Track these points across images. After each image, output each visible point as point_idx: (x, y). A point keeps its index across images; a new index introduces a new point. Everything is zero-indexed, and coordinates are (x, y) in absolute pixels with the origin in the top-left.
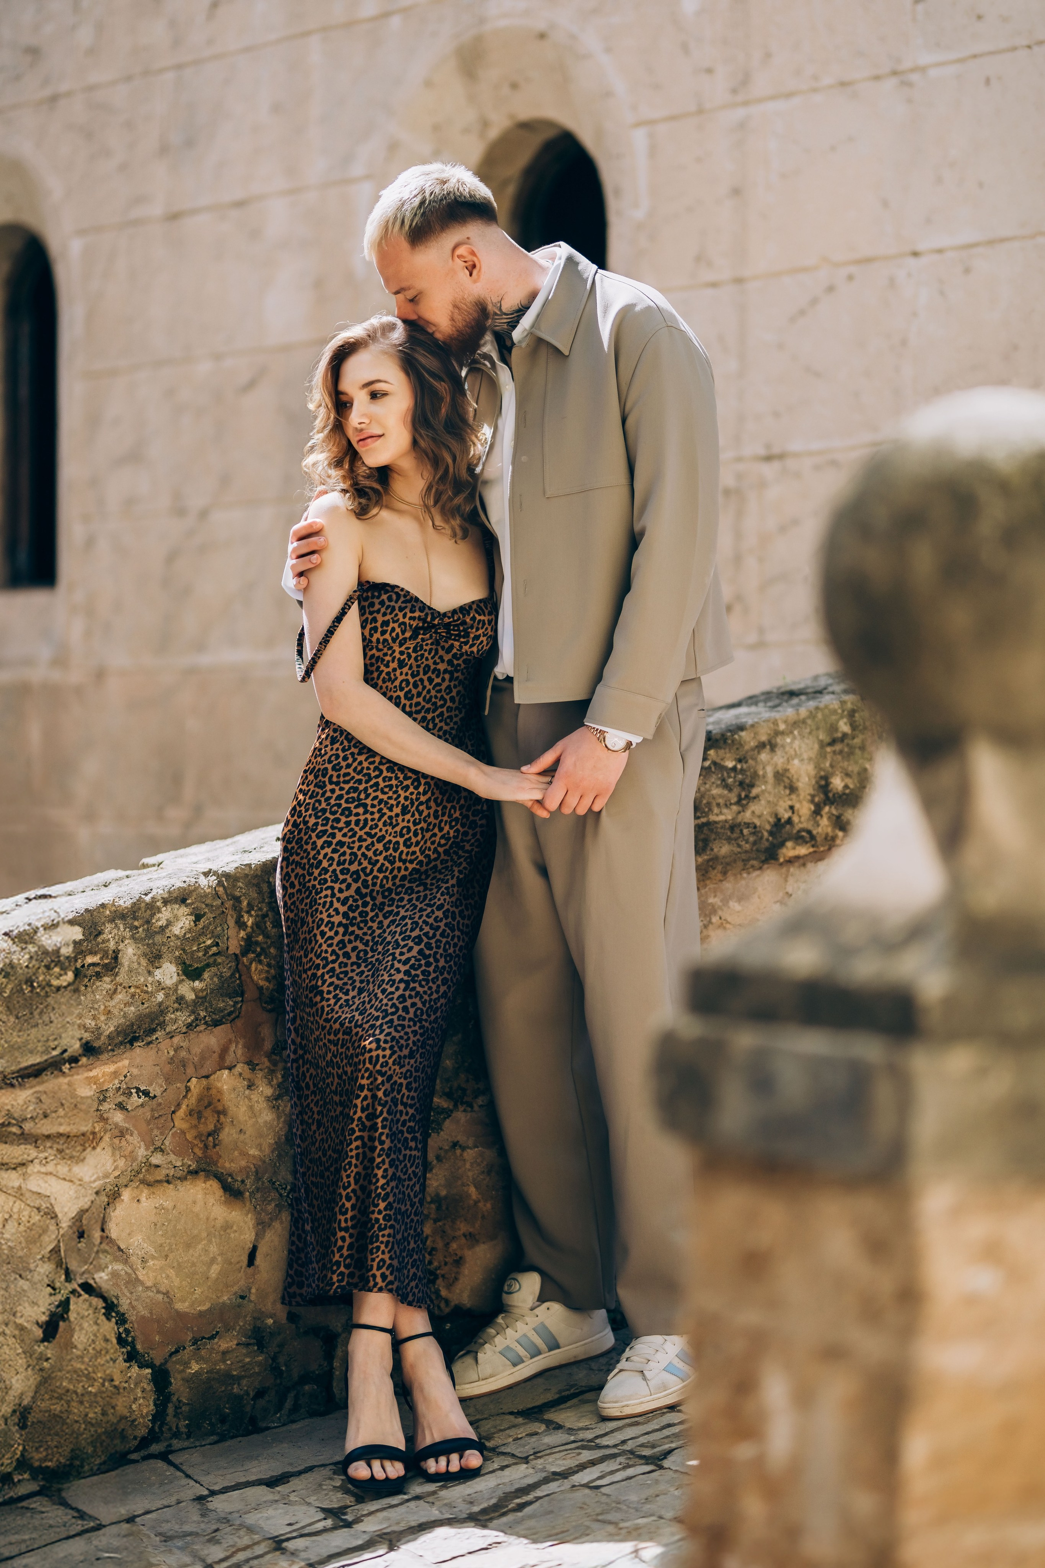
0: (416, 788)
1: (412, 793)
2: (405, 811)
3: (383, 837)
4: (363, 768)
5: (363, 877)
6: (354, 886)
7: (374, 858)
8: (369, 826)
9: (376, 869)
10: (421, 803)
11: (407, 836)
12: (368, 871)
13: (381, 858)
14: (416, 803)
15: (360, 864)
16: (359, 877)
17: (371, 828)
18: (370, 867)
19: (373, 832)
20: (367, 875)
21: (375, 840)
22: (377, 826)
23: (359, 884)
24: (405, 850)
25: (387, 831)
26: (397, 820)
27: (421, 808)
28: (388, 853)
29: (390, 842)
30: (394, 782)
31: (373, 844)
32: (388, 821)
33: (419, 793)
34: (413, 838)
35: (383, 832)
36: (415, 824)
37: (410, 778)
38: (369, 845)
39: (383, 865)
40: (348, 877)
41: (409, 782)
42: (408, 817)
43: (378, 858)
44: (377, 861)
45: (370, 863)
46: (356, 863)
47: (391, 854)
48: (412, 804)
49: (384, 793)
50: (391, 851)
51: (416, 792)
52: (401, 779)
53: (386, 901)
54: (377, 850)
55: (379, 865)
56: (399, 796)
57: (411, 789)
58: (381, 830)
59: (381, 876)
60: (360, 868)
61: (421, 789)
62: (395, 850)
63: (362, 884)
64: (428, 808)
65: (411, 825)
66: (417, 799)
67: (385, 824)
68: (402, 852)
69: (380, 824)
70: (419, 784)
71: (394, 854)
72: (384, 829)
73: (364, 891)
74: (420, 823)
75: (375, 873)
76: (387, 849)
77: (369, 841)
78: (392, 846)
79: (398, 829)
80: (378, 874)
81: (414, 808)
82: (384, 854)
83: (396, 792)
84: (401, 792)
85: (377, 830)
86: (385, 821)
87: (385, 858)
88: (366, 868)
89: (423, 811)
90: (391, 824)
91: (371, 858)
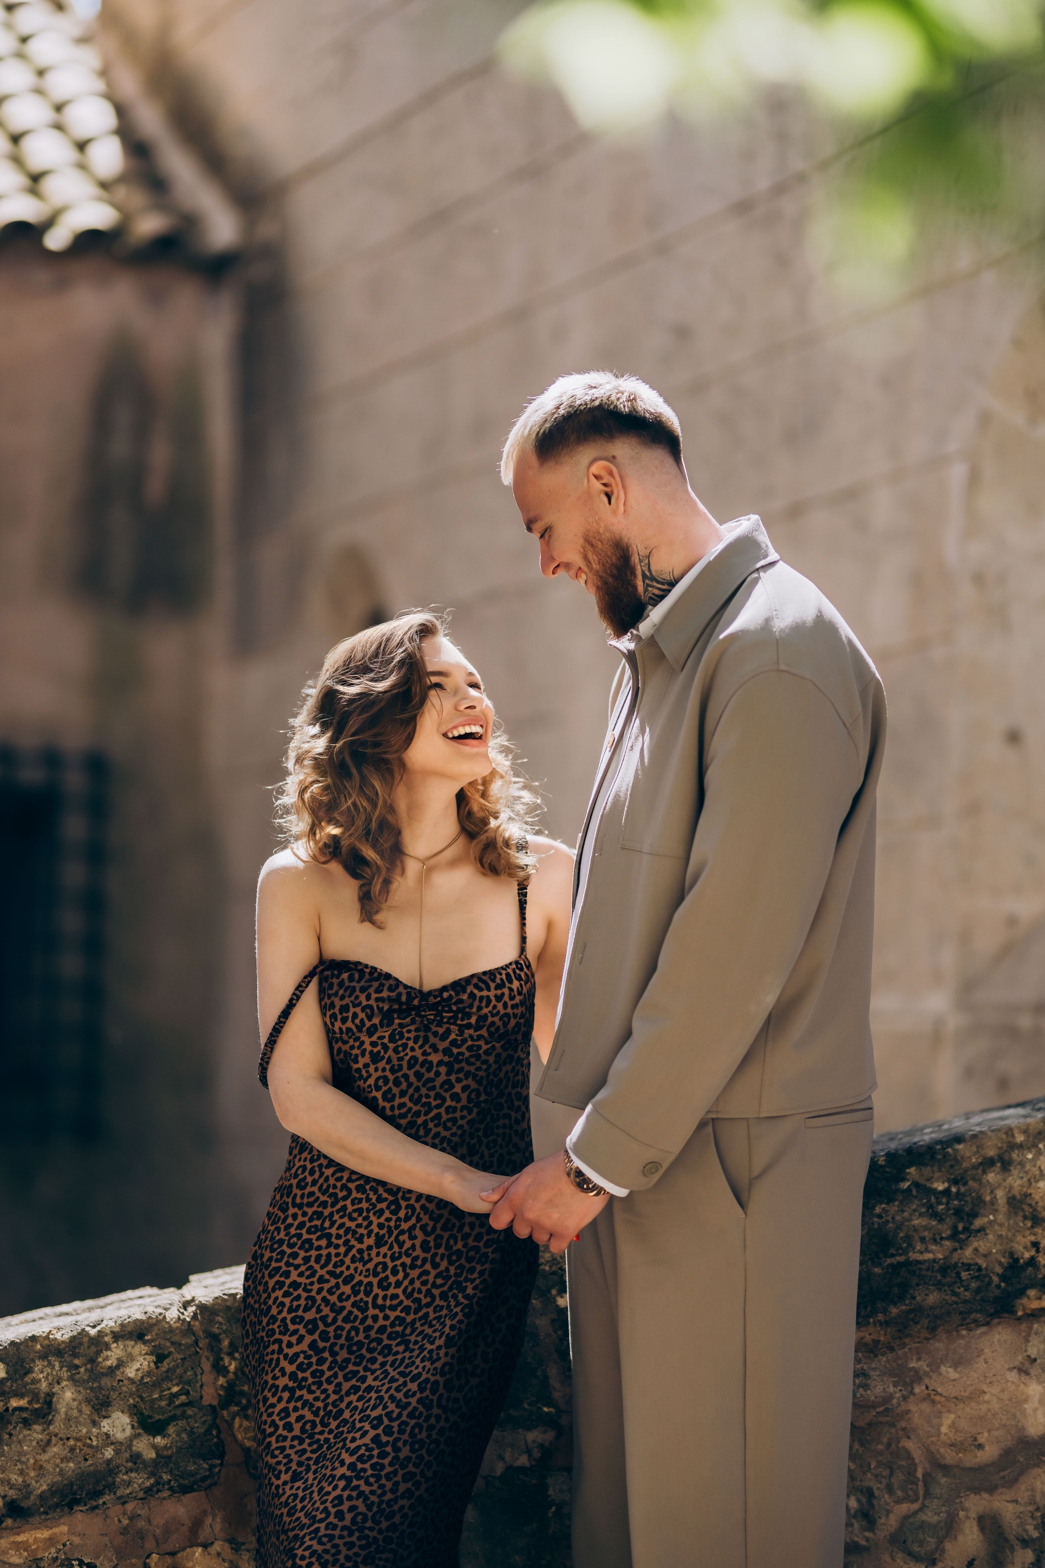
0: (395, 1212)
1: (388, 1220)
2: (380, 1242)
3: (352, 1277)
4: (329, 1186)
5: (322, 1327)
7: (339, 1304)
8: (332, 1262)
9: (340, 1317)
10: (402, 1232)
11: (382, 1275)
12: (329, 1320)
13: (348, 1305)
14: (395, 1232)
15: (319, 1311)
16: (316, 1327)
17: (335, 1266)
18: (332, 1315)
19: (338, 1271)
20: (327, 1325)
21: (340, 1280)
22: (342, 1262)
23: (316, 1336)
25: (356, 1269)
26: (369, 1255)
27: (401, 1238)
28: (358, 1298)
29: (360, 1283)
30: (364, 1205)
31: (337, 1286)
32: (358, 1256)
33: (399, 1219)
34: (391, 1277)
35: (352, 1271)
36: (393, 1258)
37: (386, 1200)
38: (332, 1287)
39: (350, 1313)
41: (383, 1205)
42: (384, 1250)
43: (344, 1304)
44: (343, 1308)
45: (332, 1310)
46: (314, 1310)
47: (361, 1299)
48: (390, 1232)
49: (352, 1219)
50: (361, 1295)
51: (394, 1218)
52: (374, 1201)
53: (353, 1357)
54: (343, 1293)
55: (345, 1313)
56: (371, 1223)
57: (387, 1214)
58: (348, 1268)
59: (348, 1326)
60: (318, 1316)
61: (402, 1214)
62: (367, 1293)
63: (320, 1336)
64: (412, 1238)
65: (388, 1260)
66: (397, 1227)
67: (353, 1260)
69: (348, 1260)
70: (399, 1208)
71: (365, 1299)
72: (353, 1266)
73: (321, 1345)
74: (400, 1257)
75: (339, 1323)
76: (356, 1293)
77: (333, 1282)
78: (362, 1288)
79: (371, 1266)
80: (344, 1325)
81: (392, 1238)
82: (352, 1299)
83: (366, 1218)
84: (373, 1218)
85: (343, 1268)
86: (354, 1256)
87: (354, 1305)
88: (327, 1316)
89: (404, 1242)
90: (361, 1259)
91: (334, 1304)
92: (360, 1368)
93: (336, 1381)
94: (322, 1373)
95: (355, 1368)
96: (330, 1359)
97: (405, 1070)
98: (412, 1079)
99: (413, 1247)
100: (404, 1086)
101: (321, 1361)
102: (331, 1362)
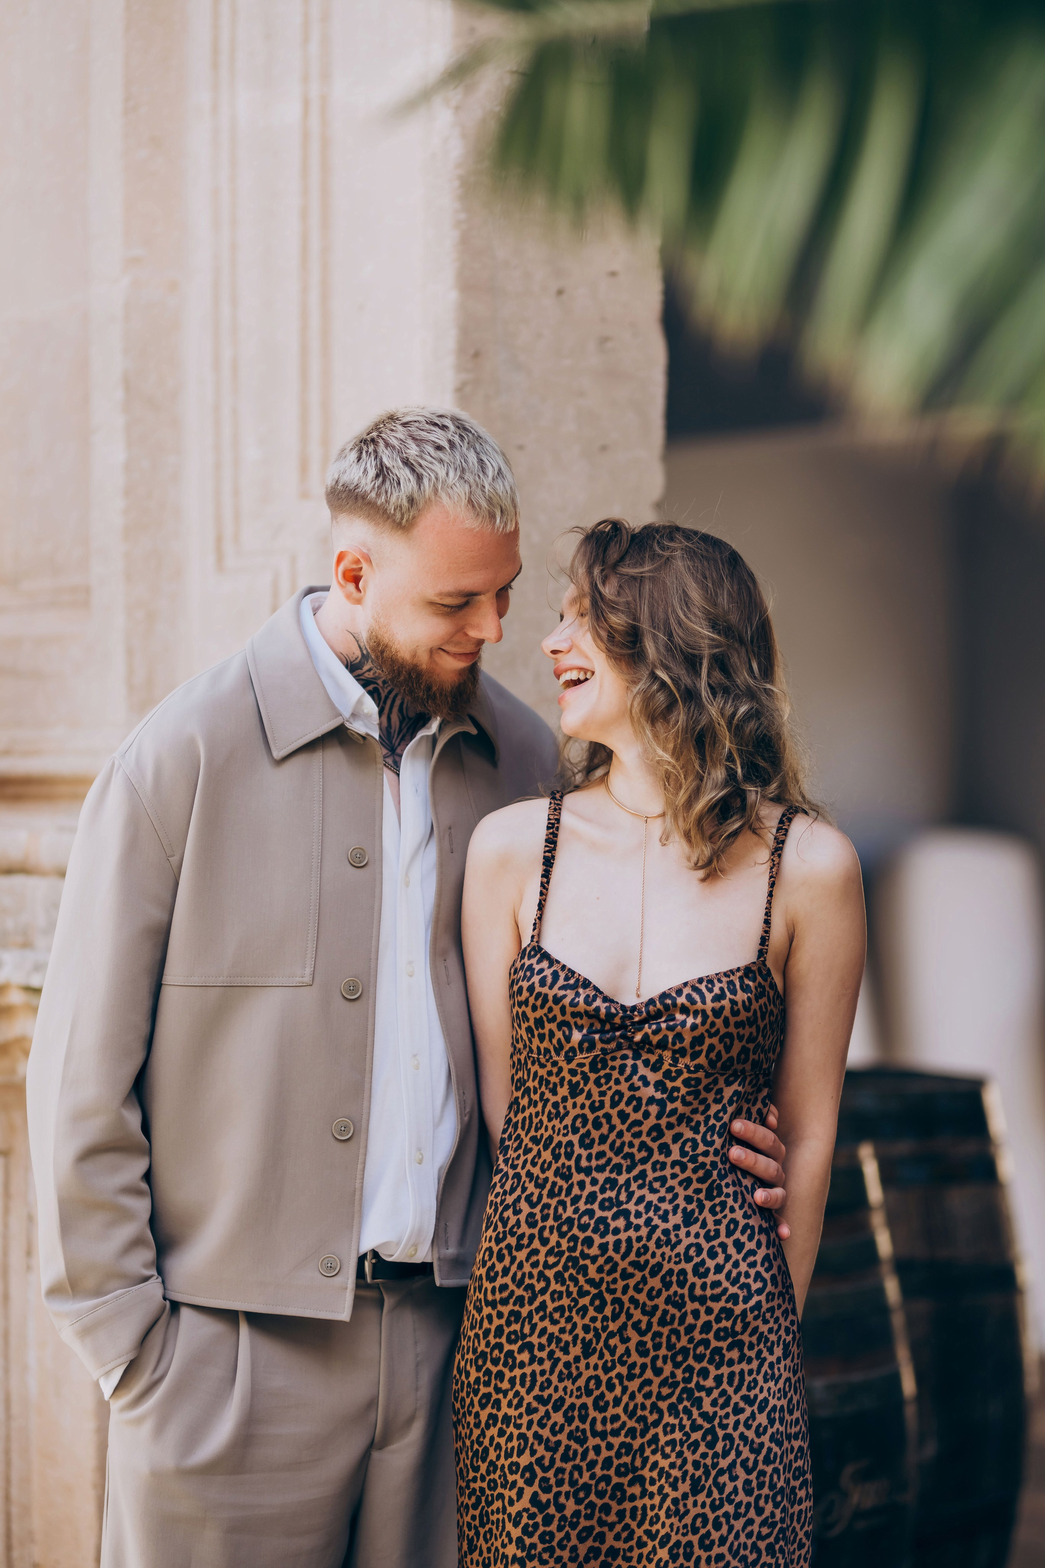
0: (600, 1309)
1: (594, 1319)
6: (528, 1492)
10: (611, 1335)
11: (596, 1393)
14: (604, 1336)
22: (549, 1382)
23: (536, 1487)
24: (599, 1417)
27: (612, 1342)
32: (565, 1371)
33: (605, 1319)
34: (607, 1393)
36: (606, 1370)
37: (588, 1293)
40: (517, 1477)
41: (586, 1301)
48: (598, 1336)
51: (600, 1317)
52: (575, 1295)
53: (582, 1507)
57: (591, 1313)
58: (556, 1389)
61: (608, 1311)
64: (625, 1340)
66: (604, 1329)
68: (594, 1420)
70: (604, 1303)
73: (544, 1497)
74: (613, 1367)
81: (601, 1344)
84: (576, 1318)
85: (551, 1390)
89: (615, 1347)
92: (594, 1522)
93: (570, 1545)
94: (552, 1535)
95: (588, 1523)
96: (558, 1515)
97: (607, 1108)
98: (616, 1120)
99: (628, 1352)
100: (605, 1129)
101: (548, 1520)
102: (560, 1520)
